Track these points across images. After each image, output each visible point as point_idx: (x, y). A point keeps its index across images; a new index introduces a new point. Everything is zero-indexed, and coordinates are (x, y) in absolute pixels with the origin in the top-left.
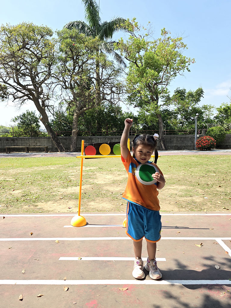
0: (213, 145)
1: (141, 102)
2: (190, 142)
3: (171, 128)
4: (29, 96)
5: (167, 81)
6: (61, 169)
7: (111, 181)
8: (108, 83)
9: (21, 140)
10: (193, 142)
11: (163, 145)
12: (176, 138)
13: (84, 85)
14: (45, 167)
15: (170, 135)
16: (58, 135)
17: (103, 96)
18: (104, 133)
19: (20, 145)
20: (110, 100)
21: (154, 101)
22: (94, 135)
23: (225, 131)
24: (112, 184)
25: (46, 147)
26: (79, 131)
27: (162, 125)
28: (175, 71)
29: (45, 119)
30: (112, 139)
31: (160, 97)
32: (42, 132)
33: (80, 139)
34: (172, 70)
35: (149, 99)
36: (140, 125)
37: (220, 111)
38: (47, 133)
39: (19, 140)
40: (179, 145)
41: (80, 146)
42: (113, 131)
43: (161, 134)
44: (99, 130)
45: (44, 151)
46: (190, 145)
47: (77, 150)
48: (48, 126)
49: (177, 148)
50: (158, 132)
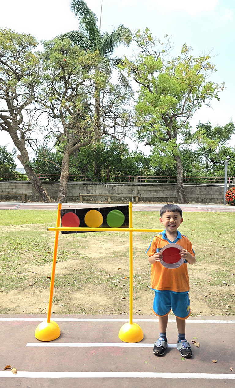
1: (154, 138)
2: (218, 193)
3: (193, 175)
4: (4, 125)
5: (189, 112)
8: (110, 111)
10: (221, 193)
11: (182, 197)
12: (199, 187)
13: (78, 114)
15: (192, 183)
16: (41, 179)
17: (104, 129)
18: (105, 178)
20: (113, 134)
21: (171, 139)
22: (90, 180)
25: (25, 195)
26: (69, 174)
27: (181, 171)
28: (199, 100)
29: (24, 157)
30: (115, 186)
32: (19, 174)
33: (72, 185)
35: (165, 135)
36: (151, 168)
38: (26, 176)
40: (203, 197)
41: (71, 195)
42: (116, 175)
43: (179, 182)
44: (97, 173)
45: (21, 199)
46: (217, 198)
47: (67, 200)
48: (28, 166)
49: (199, 200)
50: (176, 178)
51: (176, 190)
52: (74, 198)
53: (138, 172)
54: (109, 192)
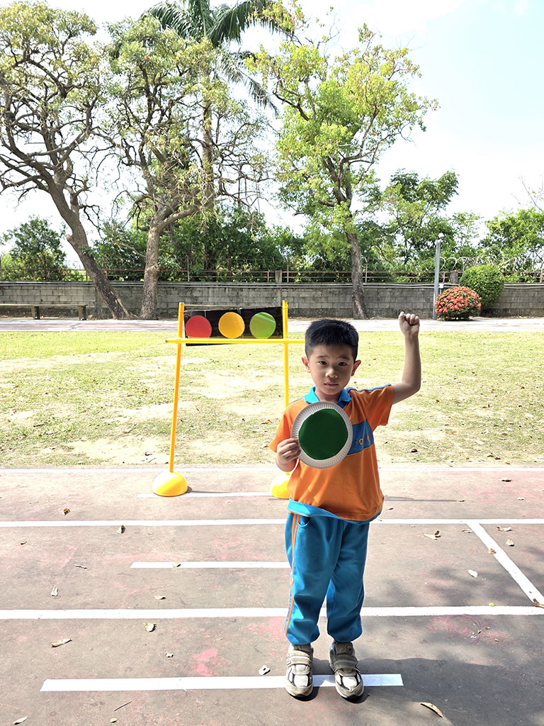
0: (475, 308)
1: (311, 202)
2: (423, 300)
3: (380, 268)
4: (39, 180)
5: (373, 154)
6: (121, 361)
7: (241, 392)
8: (232, 153)
9: (20, 288)
10: (429, 299)
11: (359, 307)
12: (390, 290)
13: (174, 159)
14: (83, 356)
15: (377, 282)
16: (111, 278)
17: (221, 189)
18: (223, 275)
19: (20, 299)
20: (236, 196)
21: (341, 202)
22: (197, 280)
23: (501, 277)
24: (243, 399)
25: (82, 307)
26: (161, 269)
27: (358, 259)
28: (391, 130)
29: (78, 239)
30: (241, 289)
31: (357, 191)
32: (70, 270)
33: (165, 288)
34: (385, 126)
35: (331, 196)
36: (306, 257)
37: (494, 229)
38: (83, 273)
39: (17, 288)
40: (397, 306)
41: (165, 307)
42: (243, 269)
43: (355, 280)
44: (210, 267)
45: (77, 315)
46: (422, 308)
47: (157, 315)
48: (87, 254)
49: (391, 313)
50: (349, 275)
51: (350, 294)
52: (170, 312)
53: (282, 263)
54: (231, 301)
